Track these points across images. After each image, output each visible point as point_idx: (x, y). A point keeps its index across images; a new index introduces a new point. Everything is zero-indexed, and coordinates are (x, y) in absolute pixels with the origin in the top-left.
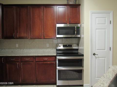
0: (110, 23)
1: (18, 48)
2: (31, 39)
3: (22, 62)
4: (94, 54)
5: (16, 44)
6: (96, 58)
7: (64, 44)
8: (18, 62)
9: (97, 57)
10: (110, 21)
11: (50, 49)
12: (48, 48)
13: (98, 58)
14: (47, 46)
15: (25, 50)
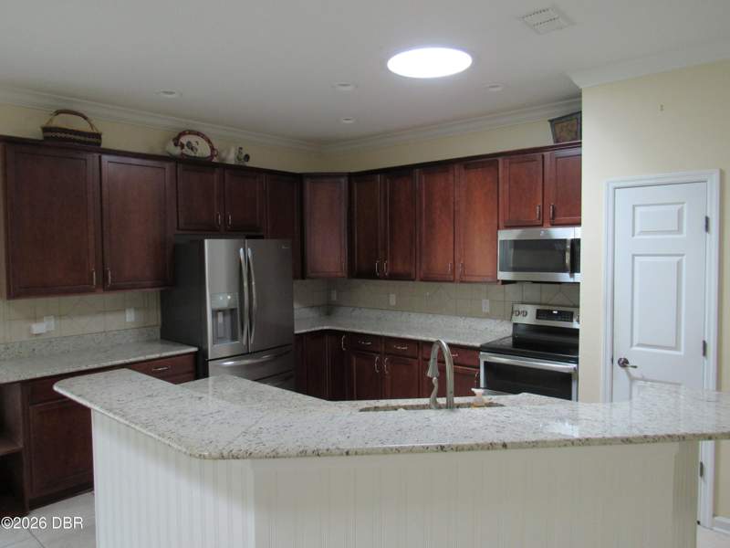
0: (707, 228)
1: (395, 309)
2: (422, 280)
3: (389, 354)
4: (624, 363)
5: (391, 295)
6: (632, 379)
7: (539, 307)
8: (378, 353)
9: (639, 376)
10: (707, 220)
11: (493, 321)
12: (488, 316)
13: (641, 383)
14: (483, 310)
15: (413, 315)
